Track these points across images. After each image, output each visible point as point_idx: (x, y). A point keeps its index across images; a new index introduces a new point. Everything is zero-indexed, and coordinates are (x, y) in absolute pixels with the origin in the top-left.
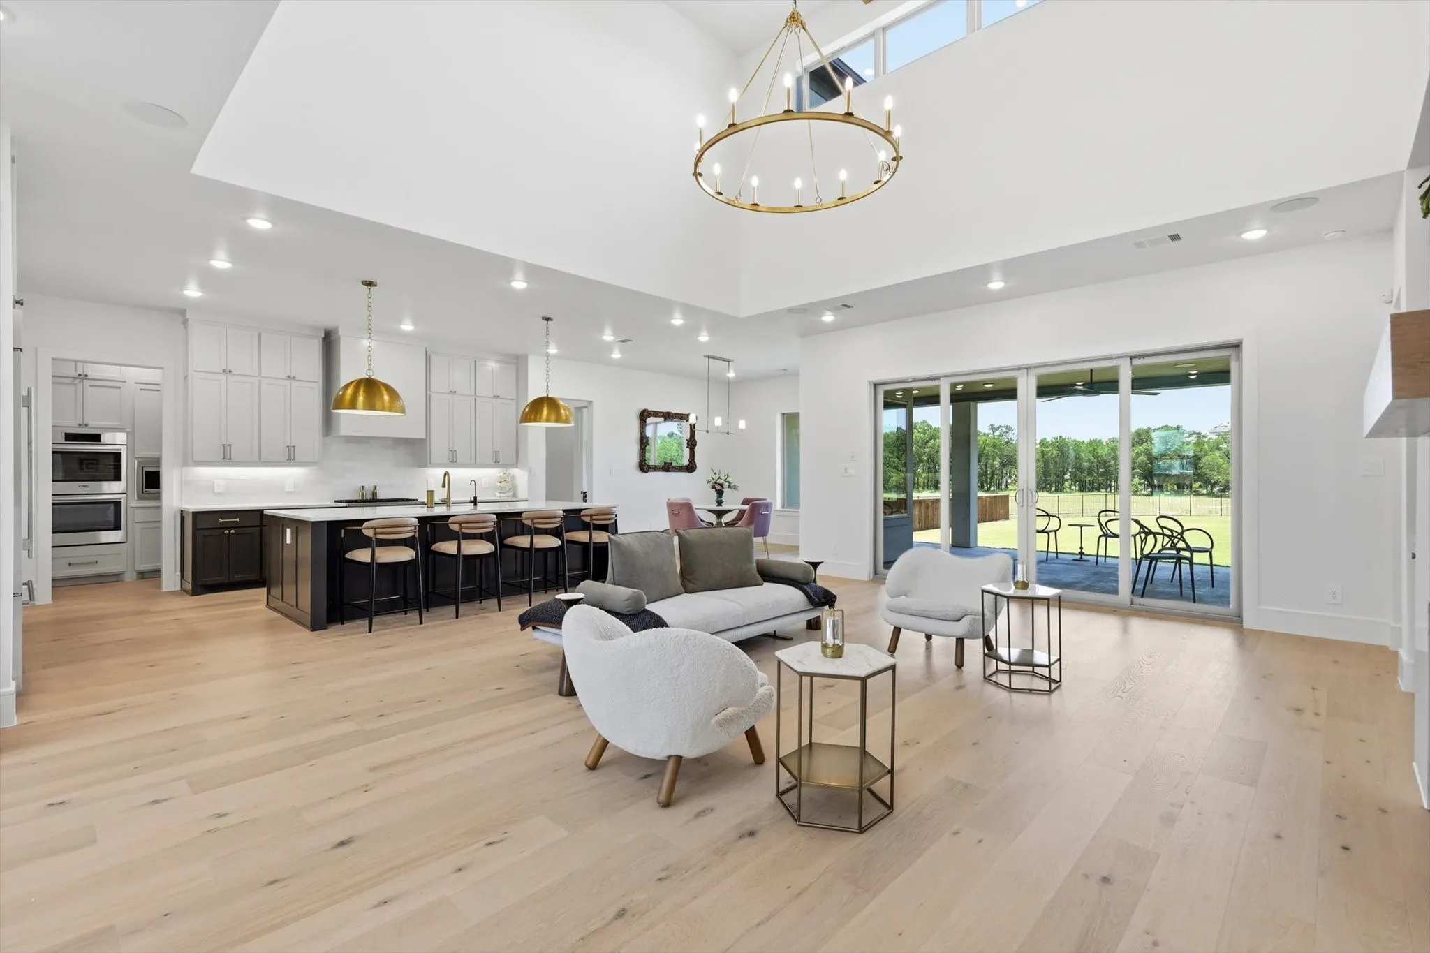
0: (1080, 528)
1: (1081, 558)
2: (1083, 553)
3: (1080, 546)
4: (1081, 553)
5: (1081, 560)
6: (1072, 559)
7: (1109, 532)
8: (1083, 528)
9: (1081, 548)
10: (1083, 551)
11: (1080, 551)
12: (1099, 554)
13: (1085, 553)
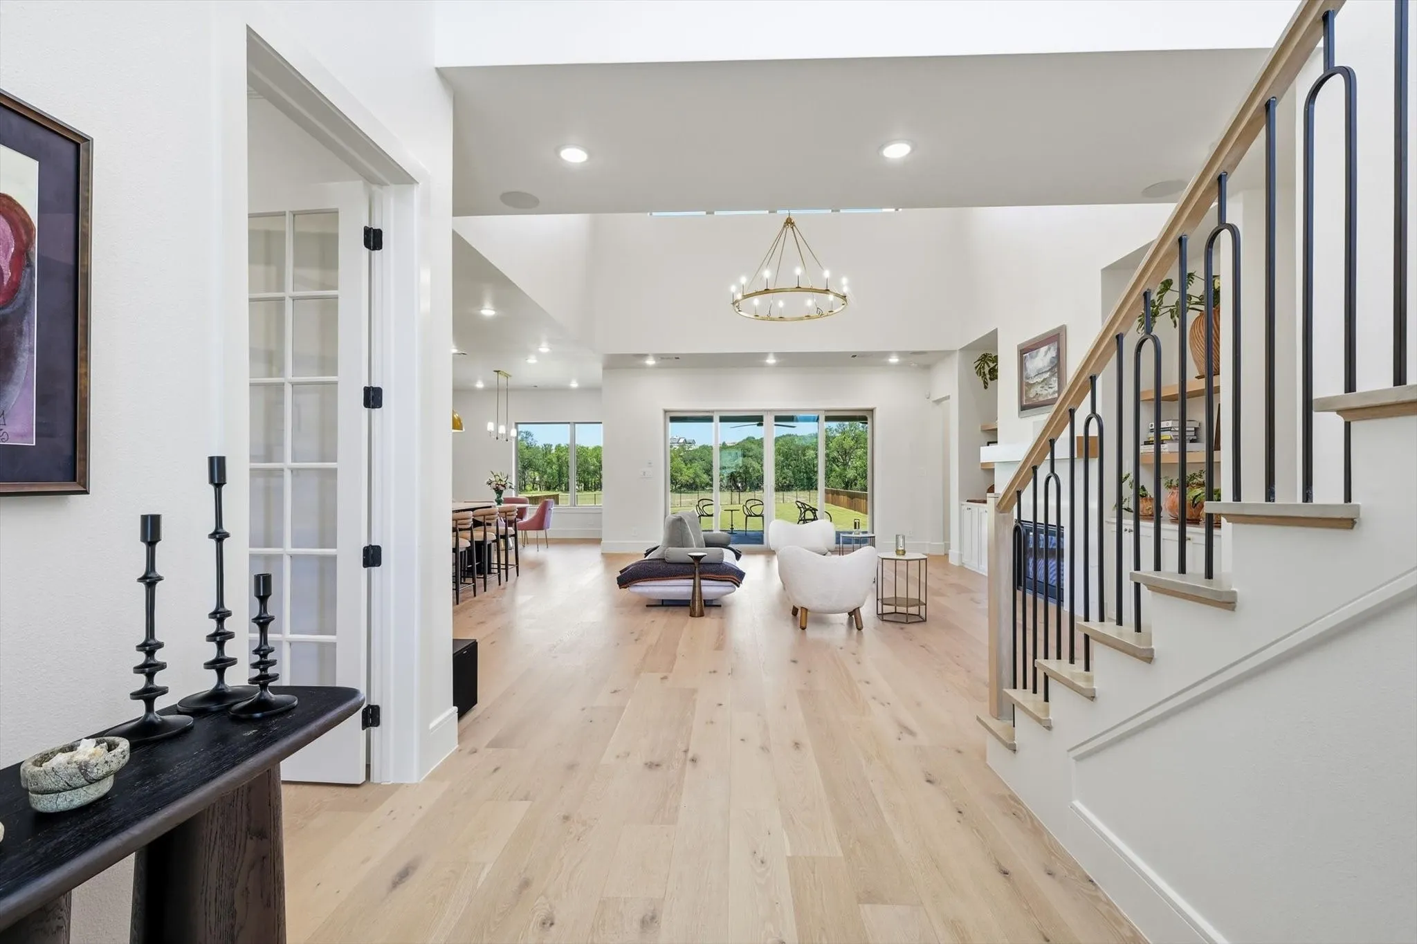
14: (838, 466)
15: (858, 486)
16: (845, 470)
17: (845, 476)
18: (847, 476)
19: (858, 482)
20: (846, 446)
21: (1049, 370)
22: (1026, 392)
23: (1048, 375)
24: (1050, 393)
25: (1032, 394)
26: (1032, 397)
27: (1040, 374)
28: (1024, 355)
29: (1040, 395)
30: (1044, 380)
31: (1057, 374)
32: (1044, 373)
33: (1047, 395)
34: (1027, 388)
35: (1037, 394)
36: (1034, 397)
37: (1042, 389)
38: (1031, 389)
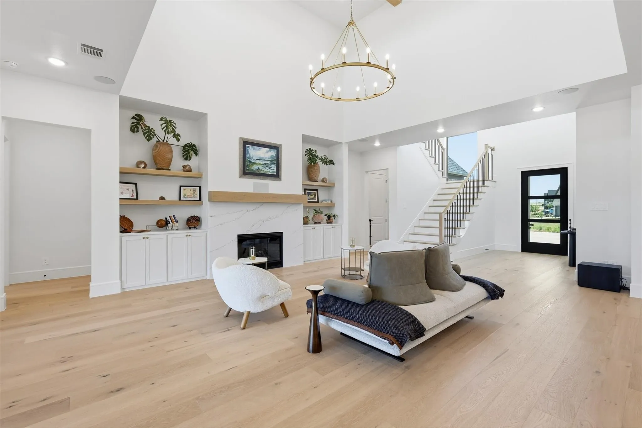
21: (270, 161)
22: (248, 166)
23: (269, 162)
24: (271, 172)
25: (254, 168)
26: (254, 169)
27: (262, 160)
28: (246, 145)
29: (261, 170)
30: (265, 164)
31: (276, 164)
32: (266, 160)
33: (267, 172)
34: (249, 163)
35: (259, 169)
36: (256, 170)
37: (263, 168)
38: (253, 165)
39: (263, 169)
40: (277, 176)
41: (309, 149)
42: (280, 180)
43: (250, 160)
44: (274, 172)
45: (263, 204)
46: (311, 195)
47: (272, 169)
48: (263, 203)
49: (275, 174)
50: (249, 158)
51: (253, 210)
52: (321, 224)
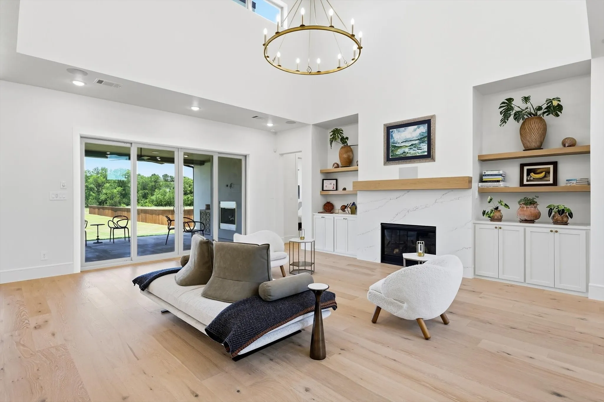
0: (97, 226)
1: (98, 241)
2: (99, 239)
3: (97, 235)
4: (98, 239)
5: (98, 243)
6: (93, 243)
7: (118, 226)
8: (99, 226)
9: (98, 237)
10: (99, 238)
11: (97, 238)
12: (111, 238)
13: (100, 239)
14: (93, 193)
15: (108, 204)
16: (99, 195)
17: (99, 199)
18: (101, 199)
19: (108, 202)
20: (100, 181)
21: (418, 139)
22: (392, 151)
23: (417, 142)
24: (419, 152)
25: (399, 152)
26: (399, 154)
27: (409, 141)
28: (390, 130)
29: (408, 153)
30: (412, 145)
31: (427, 142)
32: (413, 140)
33: (415, 153)
34: (393, 149)
35: (404, 152)
36: (401, 154)
37: (410, 150)
38: (398, 149)
39: (409, 152)
40: (429, 156)
41: (506, 101)
42: (433, 160)
43: (395, 145)
44: (424, 152)
45: (408, 192)
46: (535, 174)
47: (421, 149)
48: (409, 190)
49: (426, 154)
50: (394, 143)
51: (397, 198)
52: (533, 223)
